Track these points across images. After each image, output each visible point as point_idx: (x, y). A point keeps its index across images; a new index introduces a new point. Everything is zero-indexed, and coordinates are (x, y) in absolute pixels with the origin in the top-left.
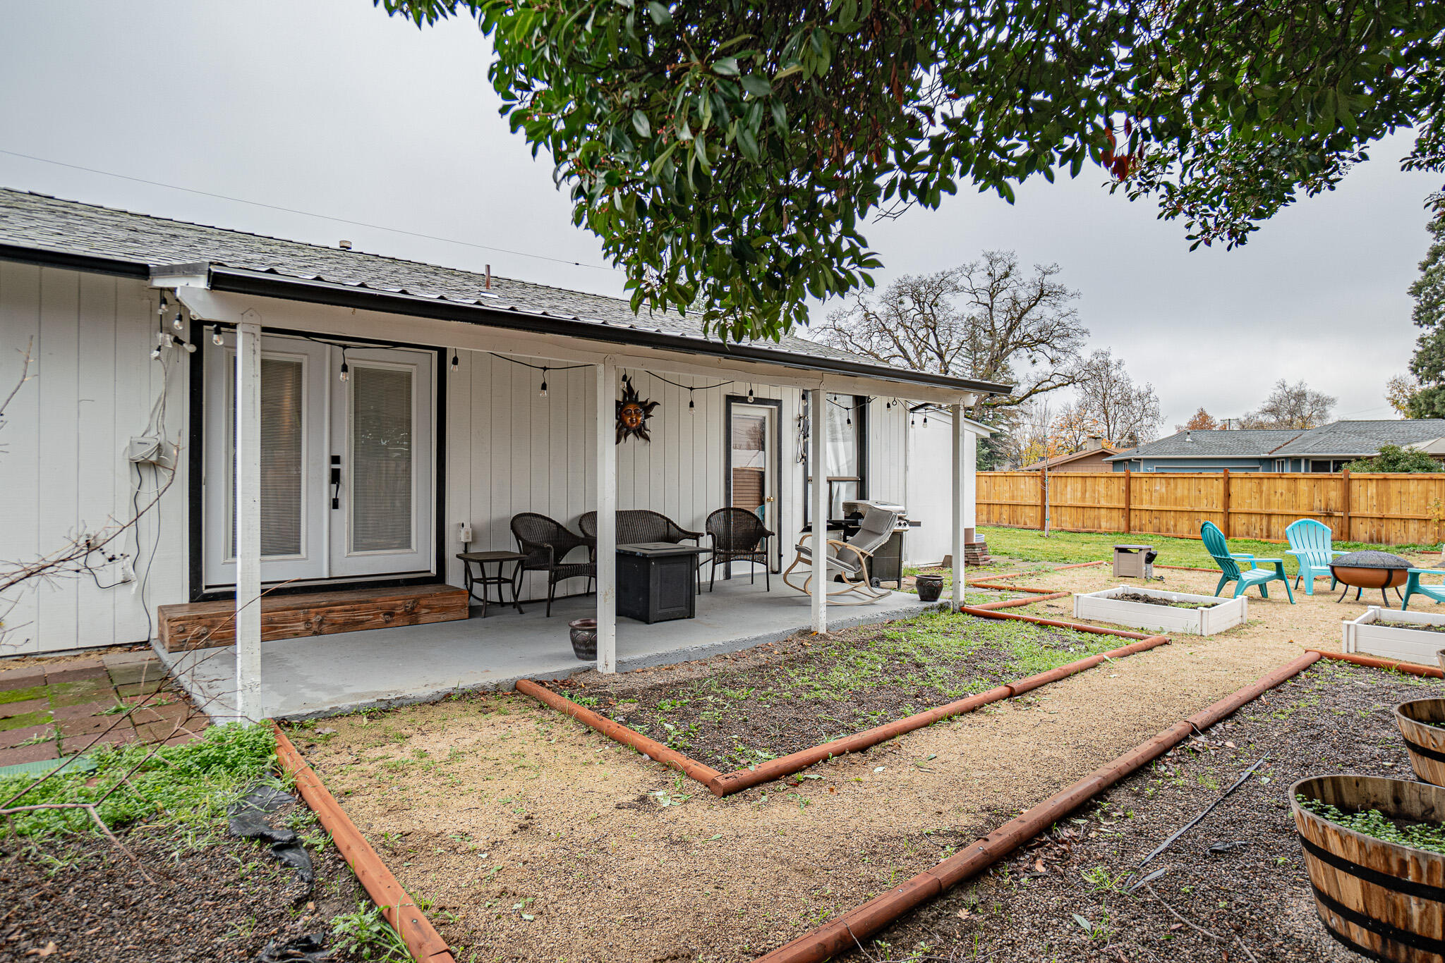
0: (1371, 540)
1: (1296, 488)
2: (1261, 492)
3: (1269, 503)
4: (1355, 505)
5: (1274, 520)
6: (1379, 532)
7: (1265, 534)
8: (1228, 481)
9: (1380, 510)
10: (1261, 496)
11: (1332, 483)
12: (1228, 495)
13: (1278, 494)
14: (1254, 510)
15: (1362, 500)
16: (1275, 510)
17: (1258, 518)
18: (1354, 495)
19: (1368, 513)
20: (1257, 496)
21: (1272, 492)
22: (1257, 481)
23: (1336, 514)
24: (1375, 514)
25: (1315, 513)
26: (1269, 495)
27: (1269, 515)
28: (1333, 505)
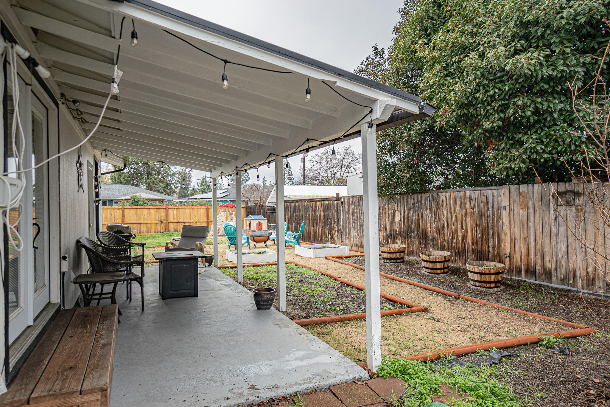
0: (175, 231)
1: (150, 212)
2: (137, 214)
3: (140, 219)
4: (170, 218)
5: (142, 225)
6: (177, 228)
7: (139, 232)
8: (123, 210)
9: (177, 220)
10: (137, 216)
11: (162, 210)
12: (124, 216)
13: (143, 215)
14: (135, 222)
15: (172, 216)
16: (142, 222)
17: (136, 225)
18: (170, 214)
19: (174, 221)
20: (135, 216)
21: (141, 214)
22: (135, 210)
23: (164, 222)
24: (176, 221)
25: (157, 222)
26: (140, 215)
27: (140, 224)
28: (163, 218)
